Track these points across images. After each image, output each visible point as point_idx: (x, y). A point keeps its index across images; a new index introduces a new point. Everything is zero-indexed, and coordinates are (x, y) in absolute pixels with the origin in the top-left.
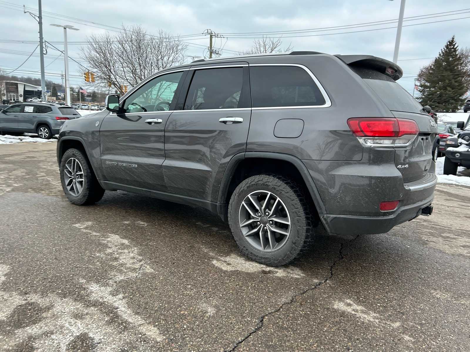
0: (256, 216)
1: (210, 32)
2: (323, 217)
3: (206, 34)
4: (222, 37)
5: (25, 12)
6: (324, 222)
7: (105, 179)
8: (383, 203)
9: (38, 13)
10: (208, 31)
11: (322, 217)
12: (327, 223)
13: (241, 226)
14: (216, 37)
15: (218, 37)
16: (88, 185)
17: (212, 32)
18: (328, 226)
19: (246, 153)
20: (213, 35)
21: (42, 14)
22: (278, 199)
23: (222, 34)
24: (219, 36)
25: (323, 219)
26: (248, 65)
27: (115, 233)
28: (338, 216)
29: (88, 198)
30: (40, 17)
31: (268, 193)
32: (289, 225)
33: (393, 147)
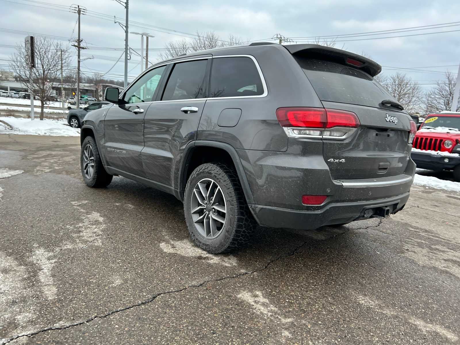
0: (204, 203)
1: (280, 37)
2: (251, 207)
3: (276, 39)
4: (292, 41)
5: (115, 23)
6: (252, 212)
7: (108, 165)
8: (306, 197)
9: (125, 22)
10: (277, 36)
11: (250, 207)
12: (256, 214)
13: (192, 212)
14: (286, 41)
15: (287, 42)
16: (96, 169)
17: (282, 37)
18: (257, 216)
19: (196, 141)
20: (283, 40)
21: (129, 23)
22: (219, 187)
23: (291, 39)
24: (288, 41)
25: (251, 209)
26: (211, 57)
27: (98, 211)
28: (265, 207)
29: (96, 180)
30: (127, 27)
31: (212, 181)
32: (225, 213)
33: (321, 139)
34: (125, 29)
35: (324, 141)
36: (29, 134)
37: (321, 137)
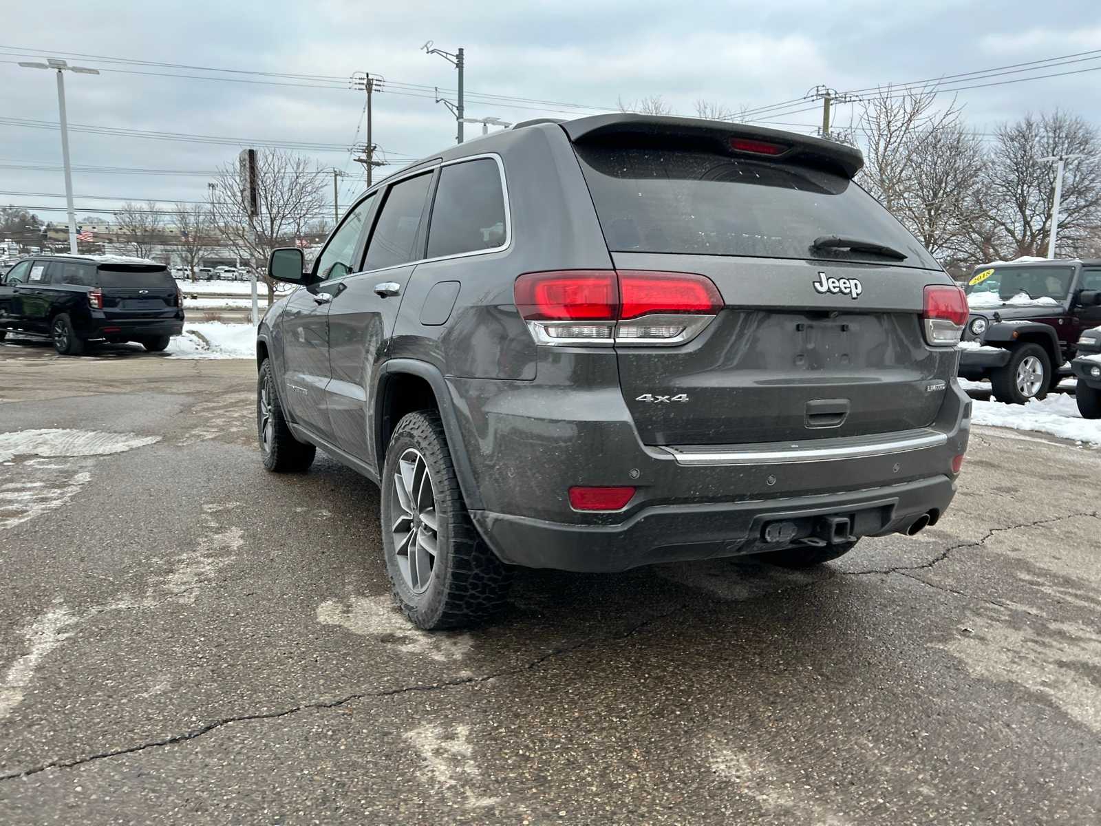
0: (410, 508)
1: (824, 92)
2: (475, 517)
3: (815, 98)
4: (857, 99)
5: (437, 101)
6: (479, 529)
7: (295, 422)
8: (577, 490)
9: (457, 97)
10: (818, 90)
11: (472, 516)
13: (393, 528)
14: (841, 102)
15: (846, 102)
17: (830, 92)
19: (391, 361)
20: (833, 99)
21: (465, 98)
22: (426, 468)
23: (856, 94)
24: (848, 99)
25: (474, 521)
26: (440, 165)
30: (460, 108)
31: (417, 455)
32: (436, 531)
33: (614, 346)
34: (457, 112)
35: (620, 352)
36: (238, 357)
37: (611, 341)
